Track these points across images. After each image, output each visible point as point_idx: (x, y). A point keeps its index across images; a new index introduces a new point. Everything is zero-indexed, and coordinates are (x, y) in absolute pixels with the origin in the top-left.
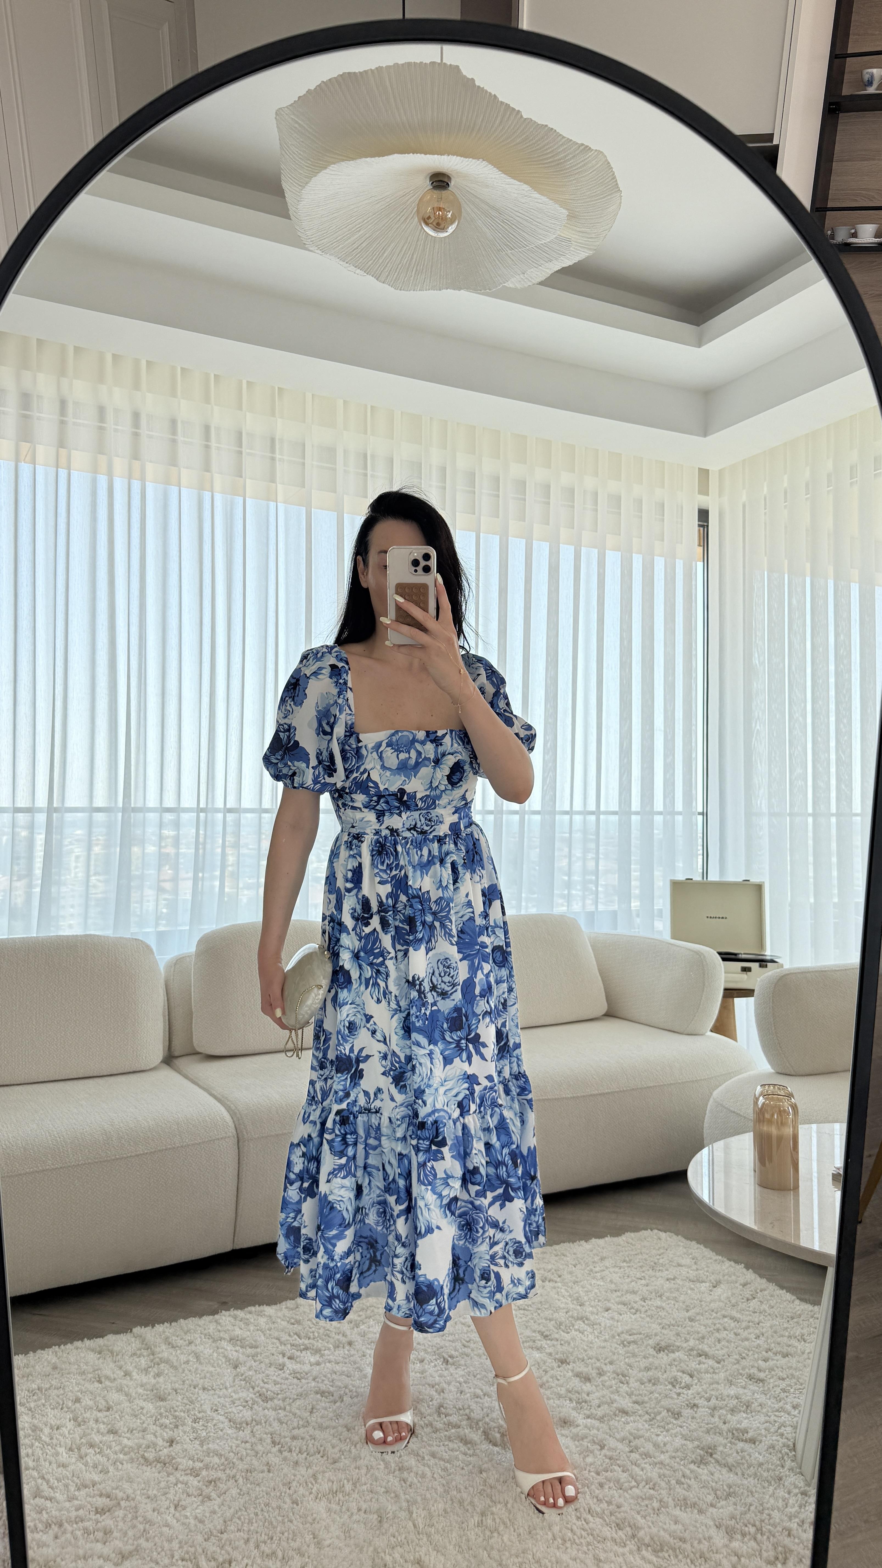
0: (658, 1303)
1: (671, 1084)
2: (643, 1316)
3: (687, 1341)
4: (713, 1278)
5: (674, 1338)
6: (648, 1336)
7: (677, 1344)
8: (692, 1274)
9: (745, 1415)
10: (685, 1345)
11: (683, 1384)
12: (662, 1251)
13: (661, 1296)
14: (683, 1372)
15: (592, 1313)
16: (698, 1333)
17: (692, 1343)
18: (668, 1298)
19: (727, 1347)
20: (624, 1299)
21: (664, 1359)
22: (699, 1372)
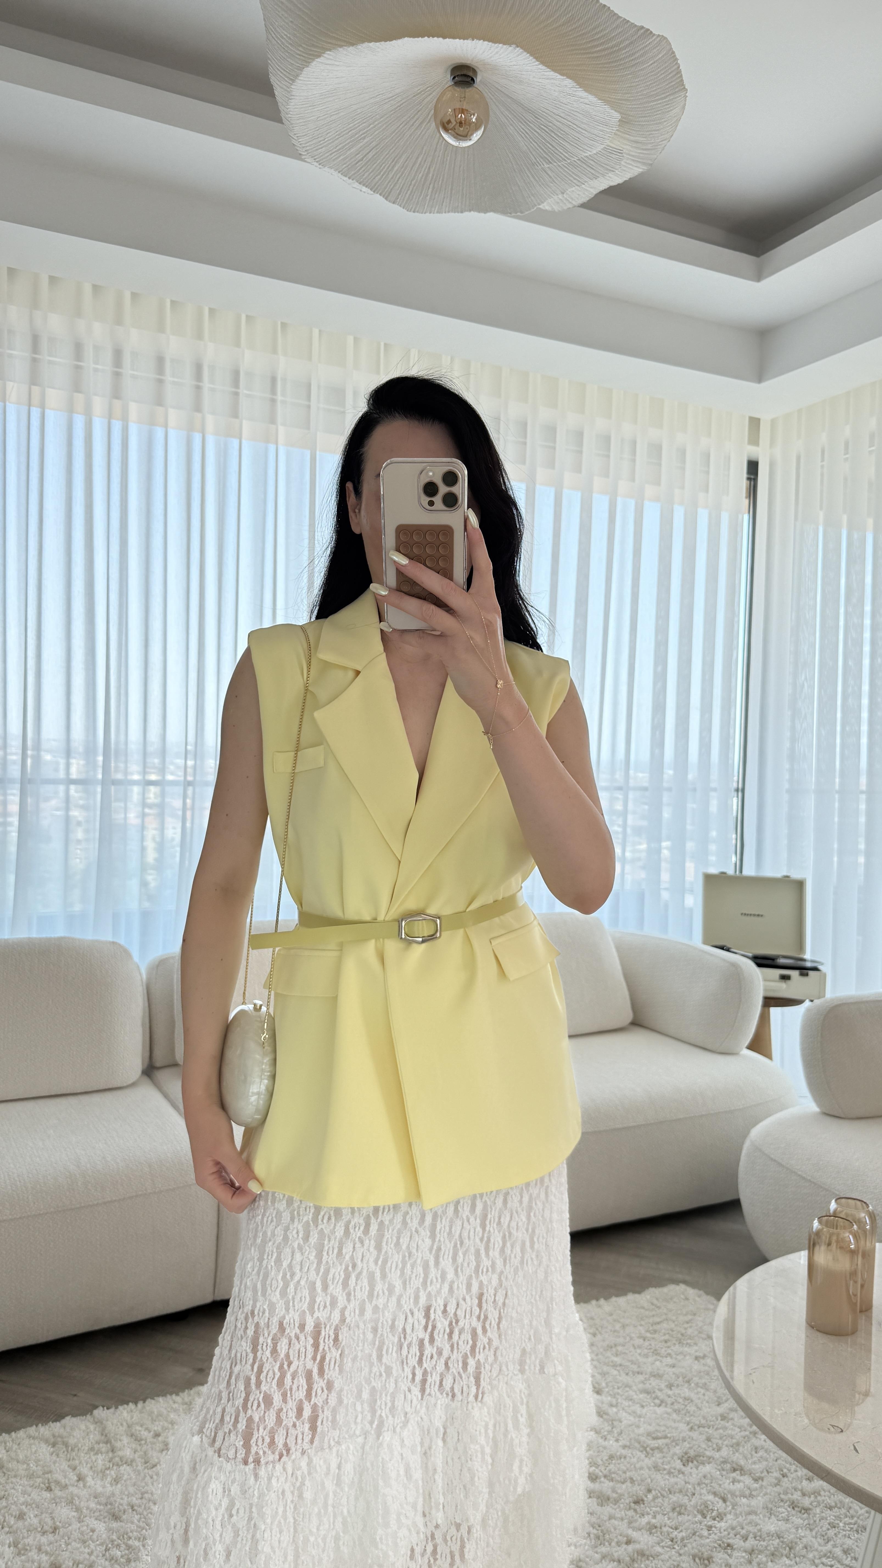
0: (685, 1391)
1: (703, 1116)
2: (669, 1410)
3: (719, 1450)
5: (704, 1446)
6: (676, 1442)
7: (708, 1453)
10: (717, 1455)
11: (714, 1514)
12: (690, 1317)
13: (688, 1382)
14: (715, 1494)
15: (611, 1405)
16: (732, 1438)
17: (725, 1452)
18: (697, 1385)
19: (767, 1460)
20: (647, 1386)
21: (694, 1473)
22: (733, 1494)
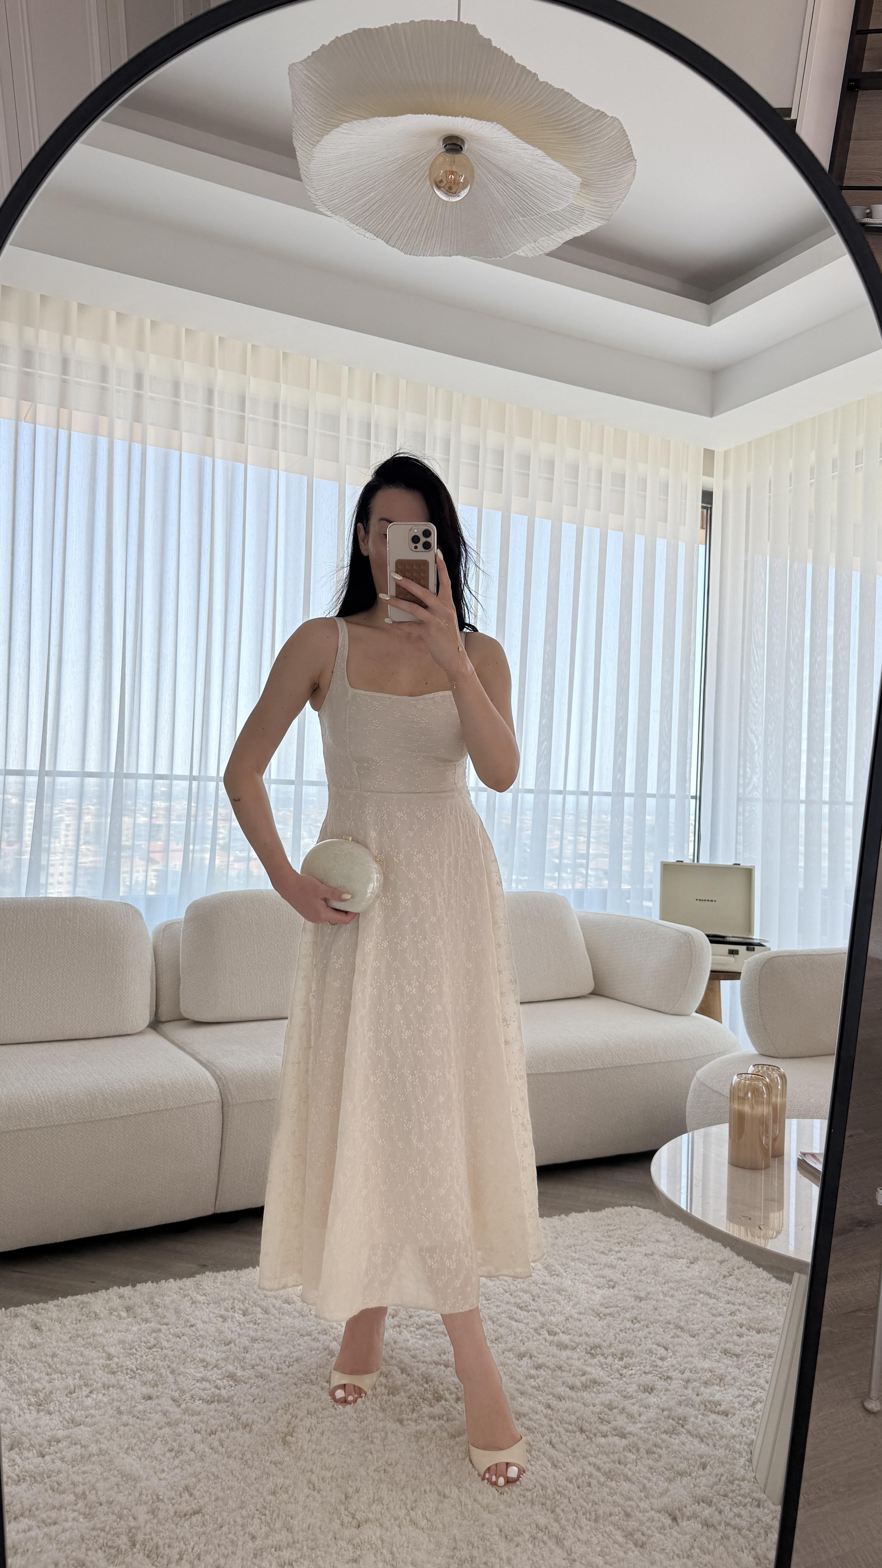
1: (655, 1063)
4: (690, 1254)
8: (670, 1250)
9: (718, 1388)
22: (674, 1345)
